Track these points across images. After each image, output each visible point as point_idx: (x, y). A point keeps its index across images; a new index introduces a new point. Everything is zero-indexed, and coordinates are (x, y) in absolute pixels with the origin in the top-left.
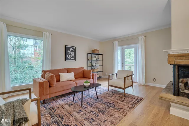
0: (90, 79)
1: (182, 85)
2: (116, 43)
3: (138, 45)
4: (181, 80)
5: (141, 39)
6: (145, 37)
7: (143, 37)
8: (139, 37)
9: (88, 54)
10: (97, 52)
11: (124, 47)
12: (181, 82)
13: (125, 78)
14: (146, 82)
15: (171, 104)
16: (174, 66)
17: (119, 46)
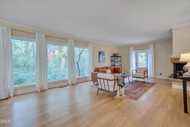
0: (120, 73)
1: (178, 74)
2: (132, 49)
3: (149, 50)
4: (177, 72)
5: (151, 46)
6: (154, 45)
7: (153, 45)
8: (150, 45)
9: (111, 57)
10: (117, 55)
11: (138, 51)
12: (178, 72)
13: (144, 72)
14: (155, 76)
15: (173, 82)
16: (174, 64)
17: (134, 50)
